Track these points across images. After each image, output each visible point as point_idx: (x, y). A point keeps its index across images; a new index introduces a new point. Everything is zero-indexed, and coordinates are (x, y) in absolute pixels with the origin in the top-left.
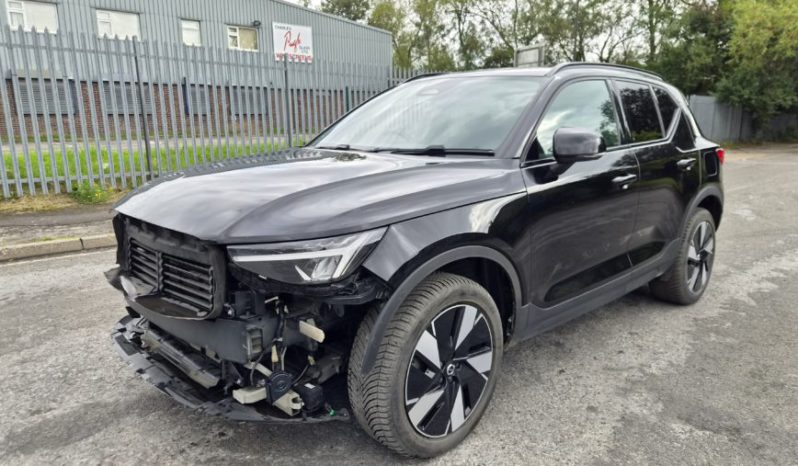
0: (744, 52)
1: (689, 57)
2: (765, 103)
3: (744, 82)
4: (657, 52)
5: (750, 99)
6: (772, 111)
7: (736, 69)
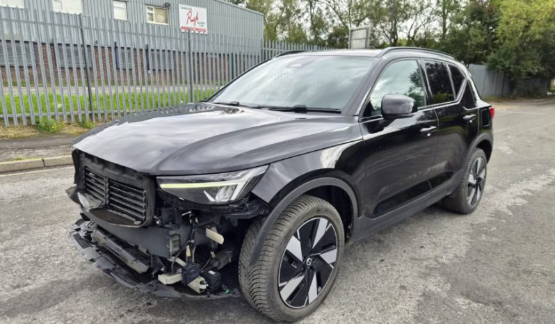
0: (507, 35)
1: (469, 38)
2: (520, 71)
3: (506, 56)
4: (447, 33)
5: (509, 68)
6: (524, 76)
7: (500, 47)
